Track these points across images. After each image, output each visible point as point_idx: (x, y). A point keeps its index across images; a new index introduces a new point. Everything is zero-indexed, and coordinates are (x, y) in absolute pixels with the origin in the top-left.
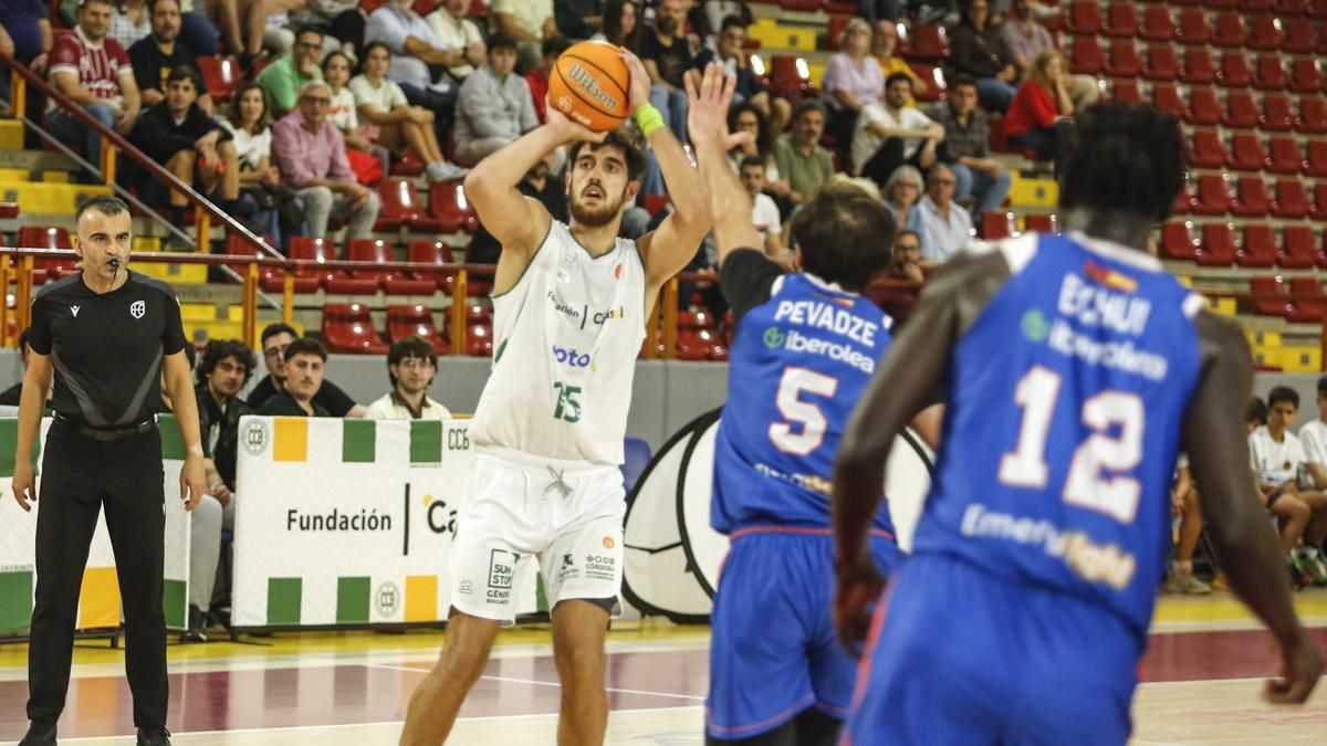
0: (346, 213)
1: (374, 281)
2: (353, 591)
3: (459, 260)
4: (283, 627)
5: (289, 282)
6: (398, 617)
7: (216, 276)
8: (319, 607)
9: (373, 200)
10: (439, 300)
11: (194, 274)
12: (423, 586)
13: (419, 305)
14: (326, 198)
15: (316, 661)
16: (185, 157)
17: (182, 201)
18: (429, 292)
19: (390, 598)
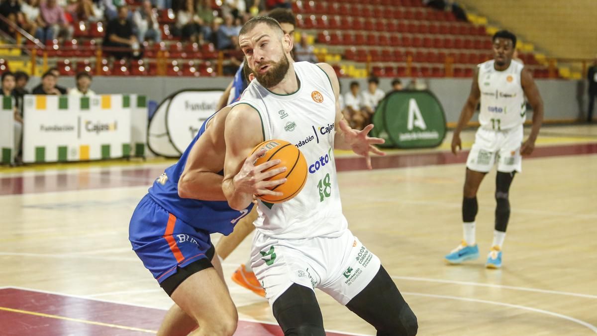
0: (63, 33)
1: (71, 53)
2: (63, 151)
3: (99, 47)
4: (40, 161)
5: (45, 54)
6: (77, 157)
7: (24, 53)
8: (51, 155)
9: (71, 29)
10: (93, 59)
11: (16, 52)
12: (85, 149)
13: (86, 61)
14: (56, 28)
15: (51, 173)
16: (12, 17)
17: (12, 30)
18: (88, 56)
19: (74, 152)
